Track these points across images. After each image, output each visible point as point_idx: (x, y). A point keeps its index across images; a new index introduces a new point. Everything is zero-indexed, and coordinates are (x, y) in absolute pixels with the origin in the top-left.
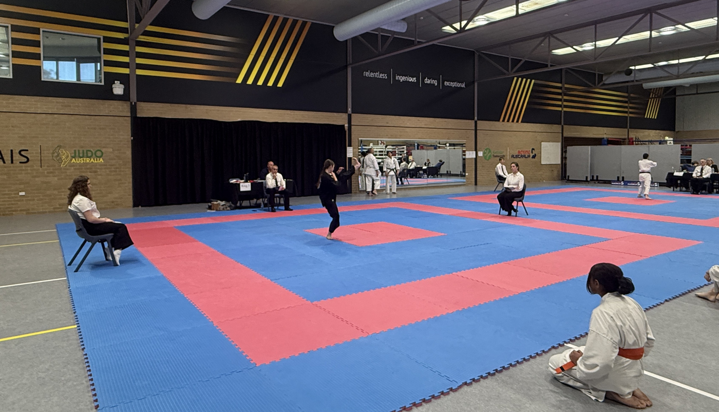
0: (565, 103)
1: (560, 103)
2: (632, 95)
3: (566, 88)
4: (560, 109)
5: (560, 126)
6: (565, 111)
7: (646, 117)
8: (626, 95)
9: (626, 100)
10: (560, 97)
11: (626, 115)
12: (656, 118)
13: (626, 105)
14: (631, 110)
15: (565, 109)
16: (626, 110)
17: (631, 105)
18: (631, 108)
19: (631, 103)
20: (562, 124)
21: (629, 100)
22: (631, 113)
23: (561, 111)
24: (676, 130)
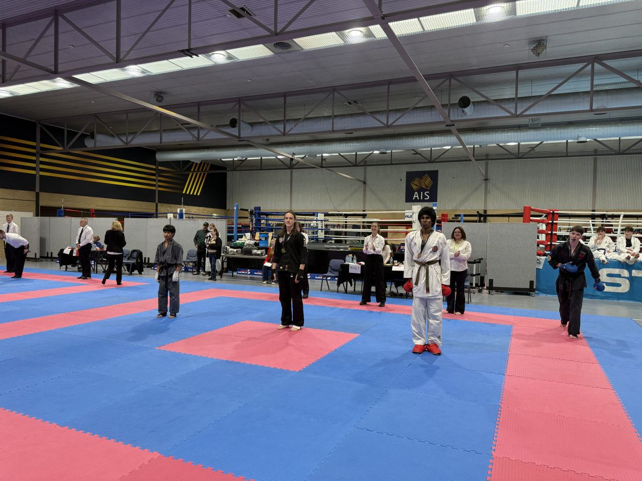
0: (42, 166)
1: (33, 165)
2: (160, 168)
3: (42, 149)
4: (33, 172)
5: (34, 193)
6: (41, 176)
7: (184, 192)
8: (154, 167)
9: (154, 172)
10: (34, 158)
11: (154, 188)
12: (198, 194)
13: (154, 177)
14: (160, 184)
15: (42, 173)
16: (154, 183)
17: (159, 178)
18: (160, 181)
19: (160, 176)
20: (38, 190)
21: (157, 173)
22: (160, 186)
23: (35, 175)
24: (227, 208)
